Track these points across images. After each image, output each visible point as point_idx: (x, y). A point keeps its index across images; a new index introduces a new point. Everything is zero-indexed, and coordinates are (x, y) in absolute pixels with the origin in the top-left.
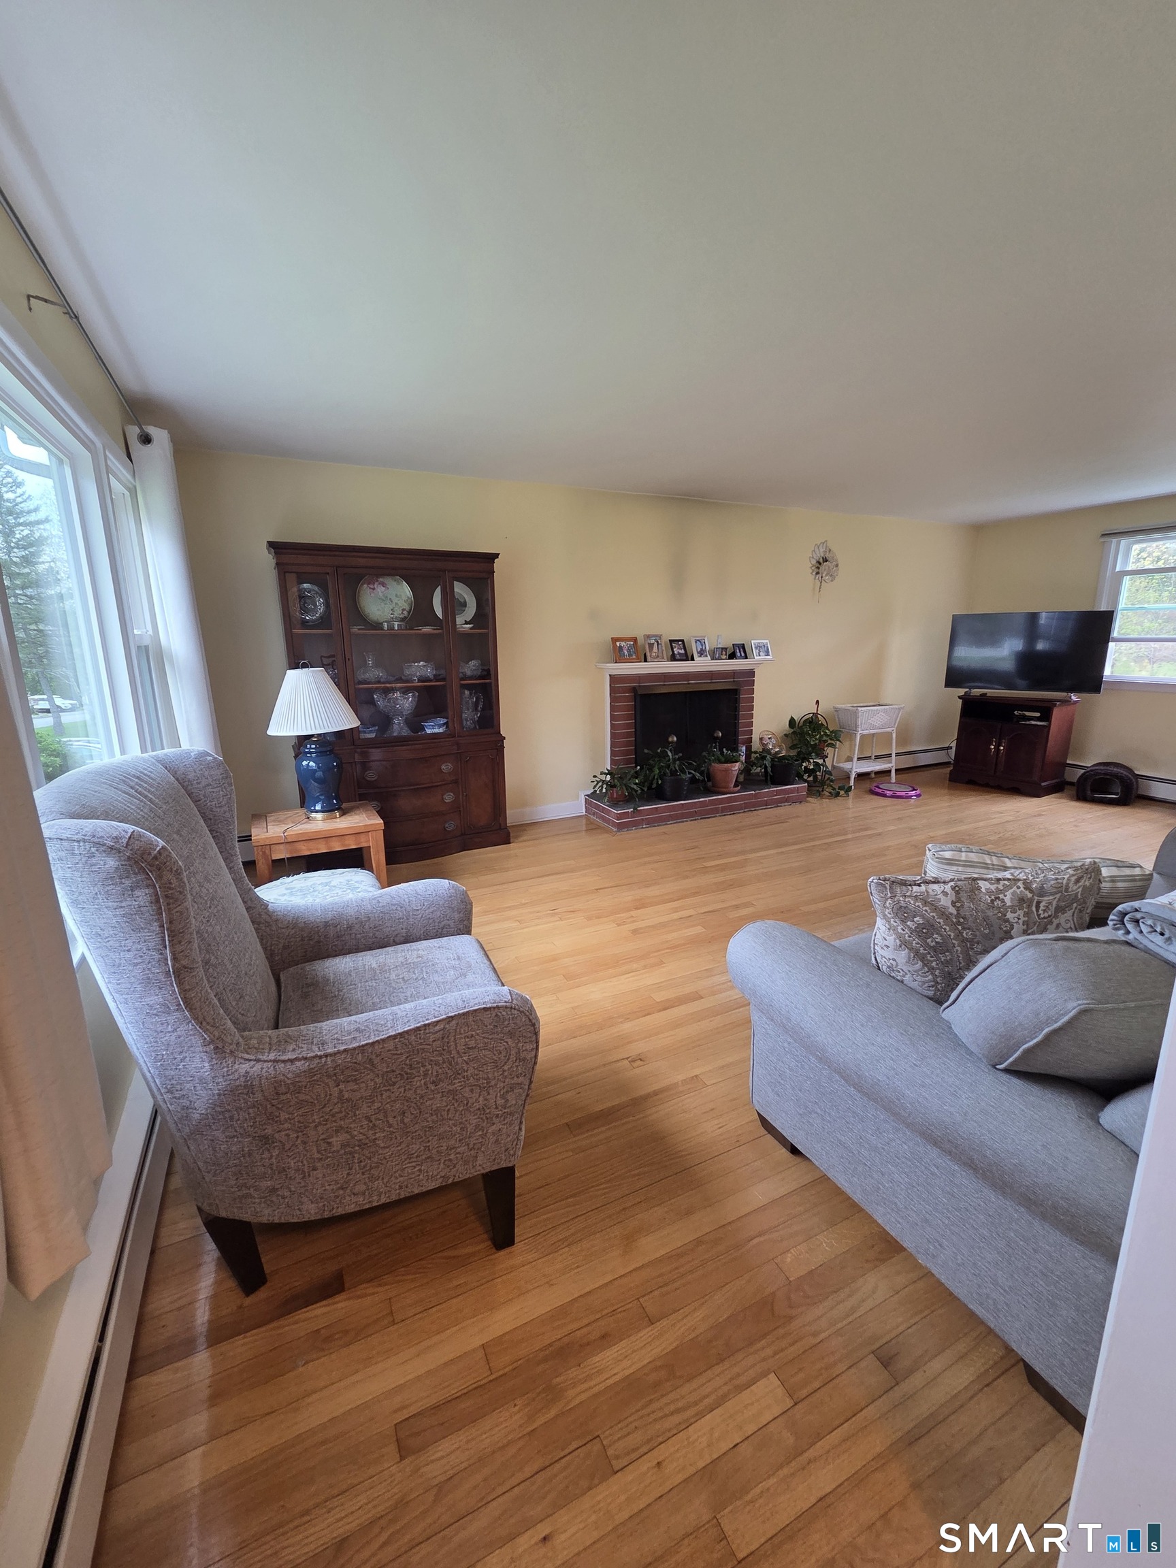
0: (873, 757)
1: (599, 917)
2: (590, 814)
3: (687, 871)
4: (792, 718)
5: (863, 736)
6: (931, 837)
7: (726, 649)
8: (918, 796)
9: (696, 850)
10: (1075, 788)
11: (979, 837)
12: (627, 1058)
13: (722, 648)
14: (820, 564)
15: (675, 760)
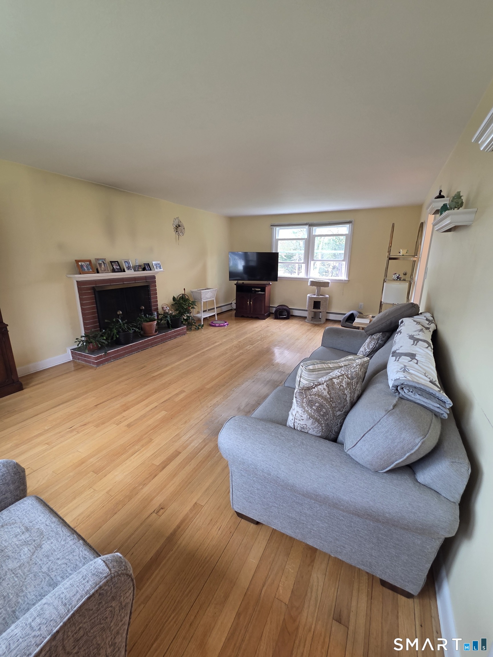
0: (207, 310)
1: (103, 423)
2: (76, 359)
3: (144, 381)
4: (174, 297)
5: (204, 302)
6: (240, 342)
7: (141, 266)
8: (228, 325)
9: (145, 368)
10: (274, 315)
11: (255, 339)
12: (154, 512)
13: (139, 266)
14: (177, 227)
15: (124, 324)
